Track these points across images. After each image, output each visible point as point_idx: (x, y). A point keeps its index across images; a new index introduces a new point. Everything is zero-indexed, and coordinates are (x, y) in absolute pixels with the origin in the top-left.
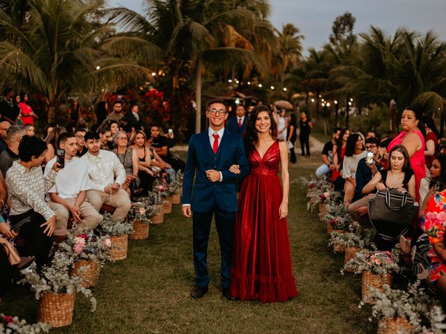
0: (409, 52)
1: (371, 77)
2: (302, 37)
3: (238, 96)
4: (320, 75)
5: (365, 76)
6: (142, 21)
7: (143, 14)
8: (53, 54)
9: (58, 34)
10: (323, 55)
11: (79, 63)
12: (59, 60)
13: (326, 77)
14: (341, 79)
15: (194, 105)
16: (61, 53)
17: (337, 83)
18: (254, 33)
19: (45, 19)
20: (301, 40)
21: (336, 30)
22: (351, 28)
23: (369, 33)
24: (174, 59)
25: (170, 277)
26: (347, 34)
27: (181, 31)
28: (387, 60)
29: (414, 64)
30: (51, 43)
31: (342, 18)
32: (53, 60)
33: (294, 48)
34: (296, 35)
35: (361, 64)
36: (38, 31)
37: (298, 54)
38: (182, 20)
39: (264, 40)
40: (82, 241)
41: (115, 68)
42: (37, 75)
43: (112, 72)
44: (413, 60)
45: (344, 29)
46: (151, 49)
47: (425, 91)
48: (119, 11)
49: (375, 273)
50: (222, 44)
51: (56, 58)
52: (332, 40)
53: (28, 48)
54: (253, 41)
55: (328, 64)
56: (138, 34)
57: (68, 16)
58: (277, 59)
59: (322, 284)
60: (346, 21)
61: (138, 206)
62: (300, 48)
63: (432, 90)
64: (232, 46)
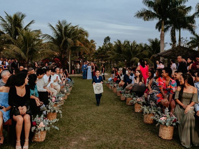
0: (129, 47)
1: (118, 54)
2: (96, 43)
3: (81, 60)
4: (103, 54)
5: (116, 53)
6: (52, 38)
7: (53, 36)
8: (27, 48)
9: (29, 42)
10: (103, 48)
11: (35, 50)
12: (29, 50)
13: (104, 54)
14: (109, 55)
15: (68, 63)
16: (30, 48)
17: (108, 56)
18: (84, 42)
19: (24, 38)
20: (95, 44)
21: (105, 41)
22: (109, 41)
23: (117, 41)
24: (62, 49)
25: (79, 108)
26: (108, 42)
27: (64, 41)
28: (122, 49)
29: (130, 50)
30: (26, 45)
31: (106, 38)
32: (27, 50)
33: (94, 46)
34: (94, 43)
35: (115, 50)
36: (22, 41)
37: (95, 48)
38: (64, 38)
39: (87, 44)
40: (54, 98)
41: (46, 52)
42: (22, 54)
43: (45, 53)
44: (130, 49)
45: (107, 41)
46: (56, 46)
47: (134, 57)
48: (45, 35)
49: (139, 104)
50: (75, 45)
51: (28, 49)
52: (104, 44)
53: (20, 46)
54: (84, 44)
55: (105, 51)
56: (51, 42)
57: (32, 37)
58: (91, 49)
59: (122, 108)
60: (108, 39)
61: (64, 90)
62: (95, 46)
63: (136, 57)
64: (78, 45)
